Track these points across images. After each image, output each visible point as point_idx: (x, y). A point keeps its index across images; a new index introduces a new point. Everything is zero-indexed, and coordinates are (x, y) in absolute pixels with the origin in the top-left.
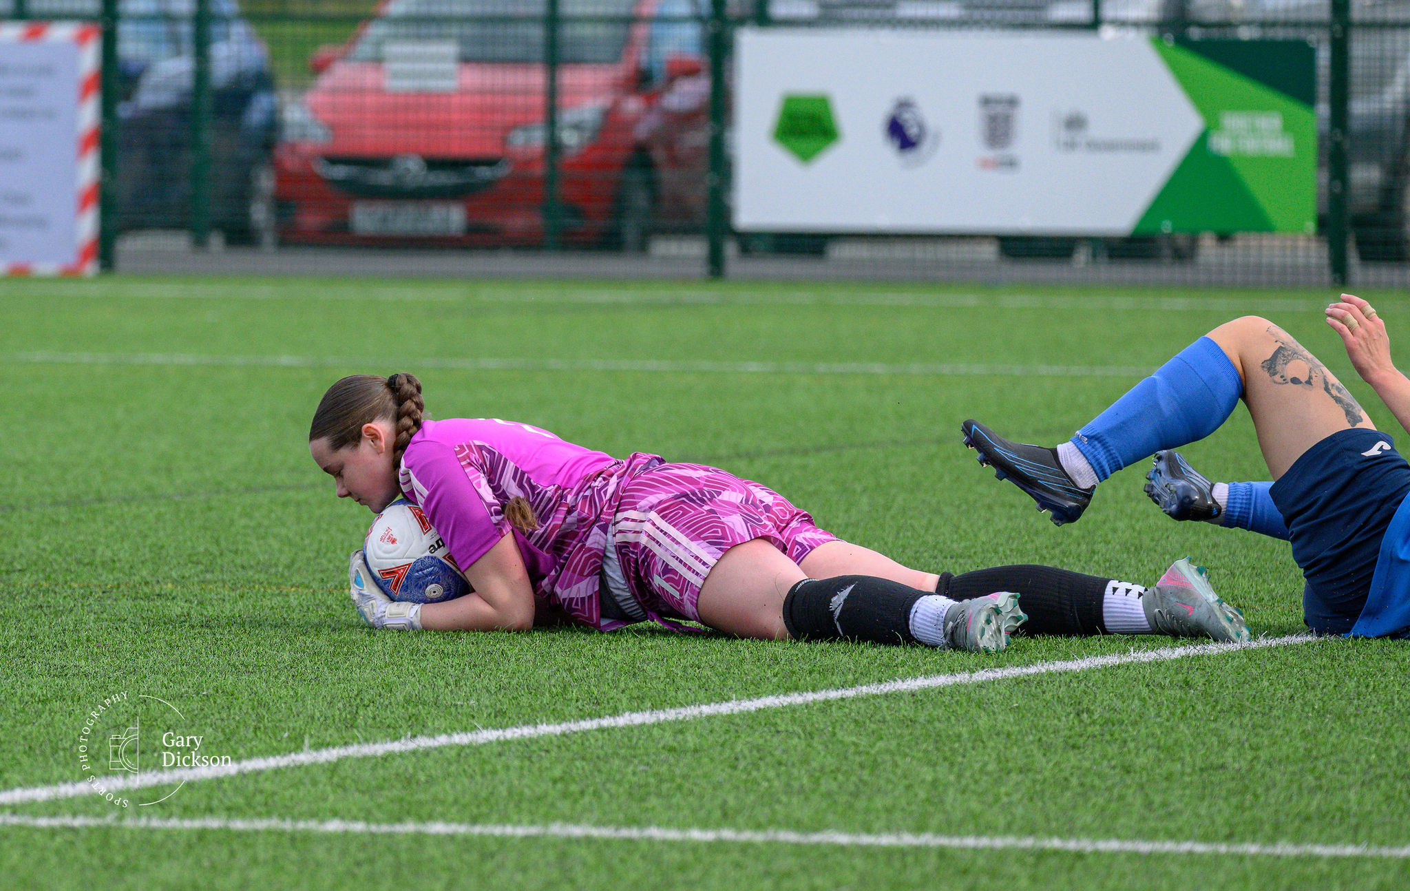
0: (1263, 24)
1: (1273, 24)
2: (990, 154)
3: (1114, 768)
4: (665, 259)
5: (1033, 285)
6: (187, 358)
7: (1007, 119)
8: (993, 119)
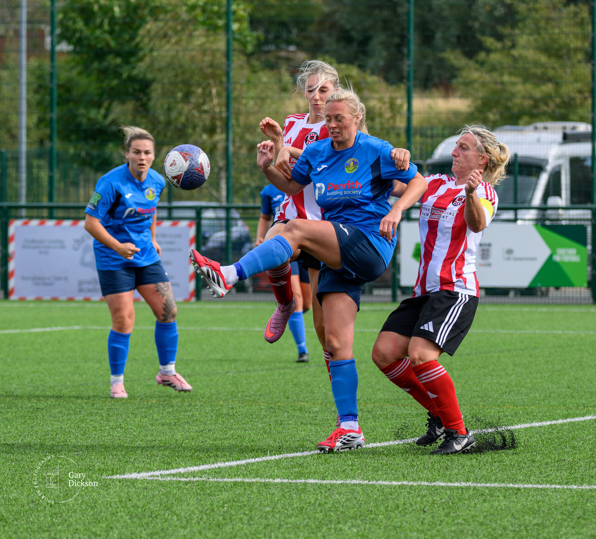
0: (570, 220)
1: (573, 220)
2: (483, 262)
3: (529, 461)
4: (378, 296)
5: (496, 304)
6: (225, 328)
7: (488, 250)
8: (483, 250)
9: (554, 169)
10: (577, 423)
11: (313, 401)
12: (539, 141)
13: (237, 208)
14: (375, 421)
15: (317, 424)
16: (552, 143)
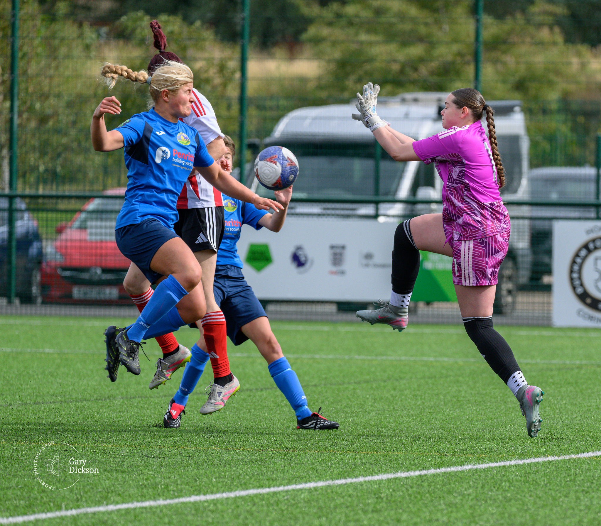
2: (334, 269)
5: (351, 322)
6: (7, 349)
7: (341, 254)
8: (335, 254)
10: (453, 474)
11: (120, 442)
12: (407, 116)
13: (23, 197)
14: (198, 468)
15: (125, 471)
16: (424, 118)
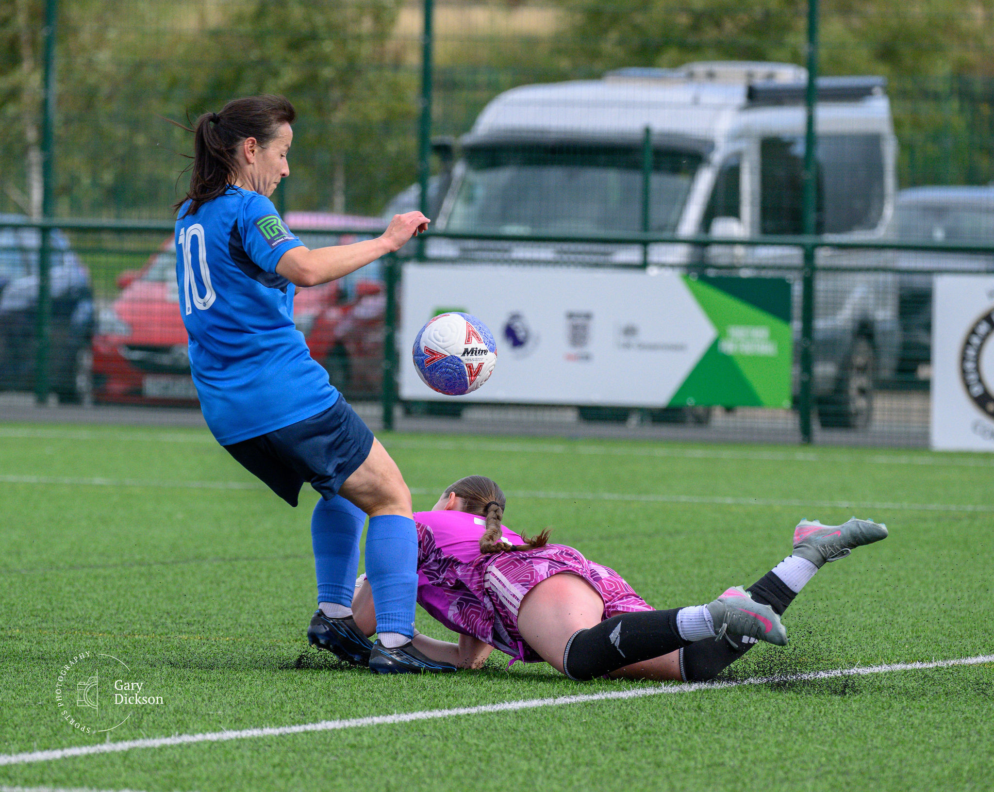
0: (757, 267)
1: (764, 268)
2: (573, 351)
5: (600, 439)
7: (584, 328)
8: (575, 328)
9: (726, 160)
16: (722, 107)
